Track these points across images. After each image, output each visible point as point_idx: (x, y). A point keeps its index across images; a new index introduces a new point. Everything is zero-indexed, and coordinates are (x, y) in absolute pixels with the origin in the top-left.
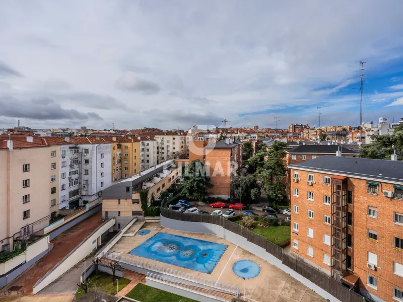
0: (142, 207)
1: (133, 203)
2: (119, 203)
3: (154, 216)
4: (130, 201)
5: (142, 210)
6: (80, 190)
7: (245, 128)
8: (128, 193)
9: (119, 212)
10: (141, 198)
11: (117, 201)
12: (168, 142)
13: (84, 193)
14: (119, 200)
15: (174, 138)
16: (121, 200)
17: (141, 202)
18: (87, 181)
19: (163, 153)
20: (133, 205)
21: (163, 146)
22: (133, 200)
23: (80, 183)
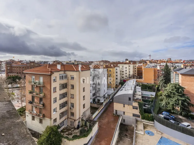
0: (140, 112)
1: (133, 108)
2: (124, 107)
3: (150, 121)
4: (131, 107)
5: (140, 114)
6: (96, 93)
7: (163, 60)
8: (130, 101)
9: (124, 112)
10: (139, 107)
11: (123, 105)
12: (126, 68)
13: (98, 95)
14: (124, 105)
15: (129, 66)
16: (125, 105)
17: (139, 108)
18: (99, 88)
19: (123, 74)
20: (133, 109)
21: (123, 70)
22: (133, 106)
23: (96, 90)
